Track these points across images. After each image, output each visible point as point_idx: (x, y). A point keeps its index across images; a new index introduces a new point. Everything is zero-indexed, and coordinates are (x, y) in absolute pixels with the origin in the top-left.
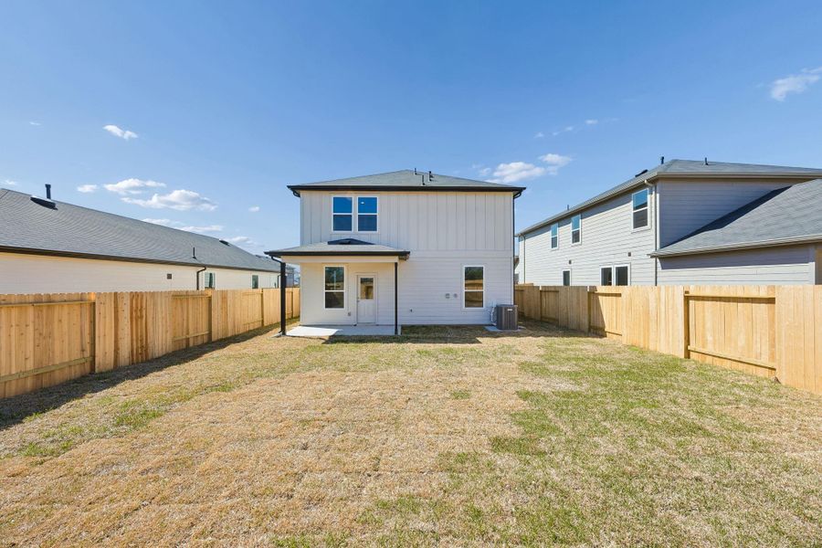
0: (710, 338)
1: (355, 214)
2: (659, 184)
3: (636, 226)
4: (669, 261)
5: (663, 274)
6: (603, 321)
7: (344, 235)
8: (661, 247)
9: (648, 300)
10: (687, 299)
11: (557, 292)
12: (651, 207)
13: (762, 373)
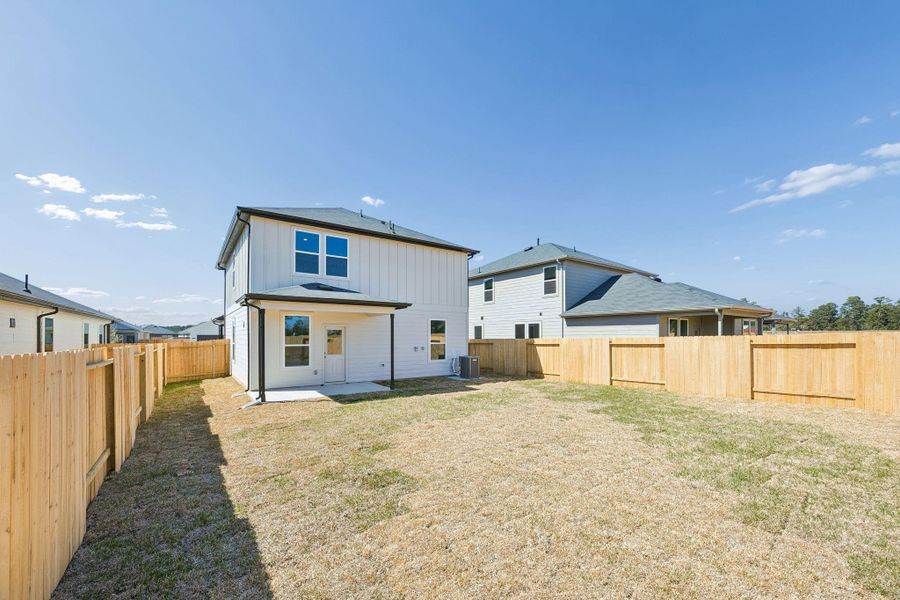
0: (625, 371)
1: (322, 255)
2: (565, 263)
3: (546, 292)
4: (572, 321)
5: (569, 330)
6: (541, 367)
7: (310, 278)
8: (567, 309)
9: (581, 347)
10: (611, 346)
11: (492, 344)
12: (560, 278)
13: (657, 387)
